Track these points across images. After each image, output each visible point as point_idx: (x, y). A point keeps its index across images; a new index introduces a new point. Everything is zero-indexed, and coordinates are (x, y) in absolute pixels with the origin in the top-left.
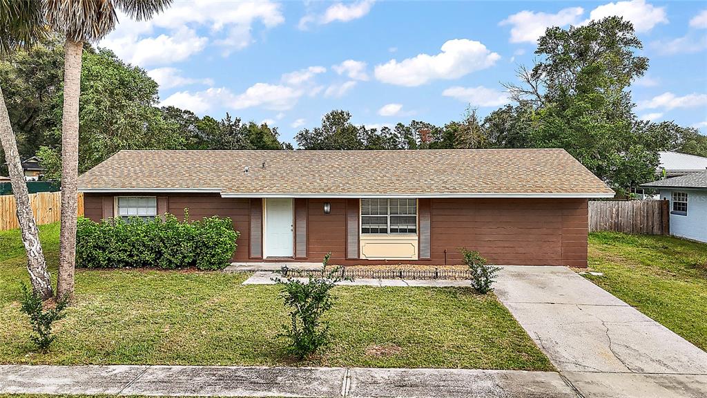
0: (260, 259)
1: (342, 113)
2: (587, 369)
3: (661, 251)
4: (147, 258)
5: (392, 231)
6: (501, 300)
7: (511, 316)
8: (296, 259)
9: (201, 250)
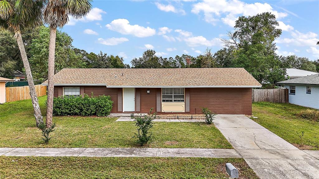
0: (122, 112)
1: (152, 51)
2: (245, 148)
3: (283, 109)
4: (77, 112)
5: (174, 101)
6: (217, 127)
7: (220, 132)
8: (136, 112)
9: (98, 108)
